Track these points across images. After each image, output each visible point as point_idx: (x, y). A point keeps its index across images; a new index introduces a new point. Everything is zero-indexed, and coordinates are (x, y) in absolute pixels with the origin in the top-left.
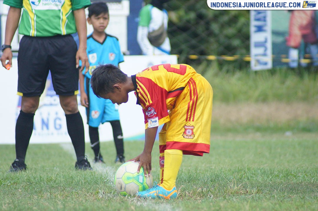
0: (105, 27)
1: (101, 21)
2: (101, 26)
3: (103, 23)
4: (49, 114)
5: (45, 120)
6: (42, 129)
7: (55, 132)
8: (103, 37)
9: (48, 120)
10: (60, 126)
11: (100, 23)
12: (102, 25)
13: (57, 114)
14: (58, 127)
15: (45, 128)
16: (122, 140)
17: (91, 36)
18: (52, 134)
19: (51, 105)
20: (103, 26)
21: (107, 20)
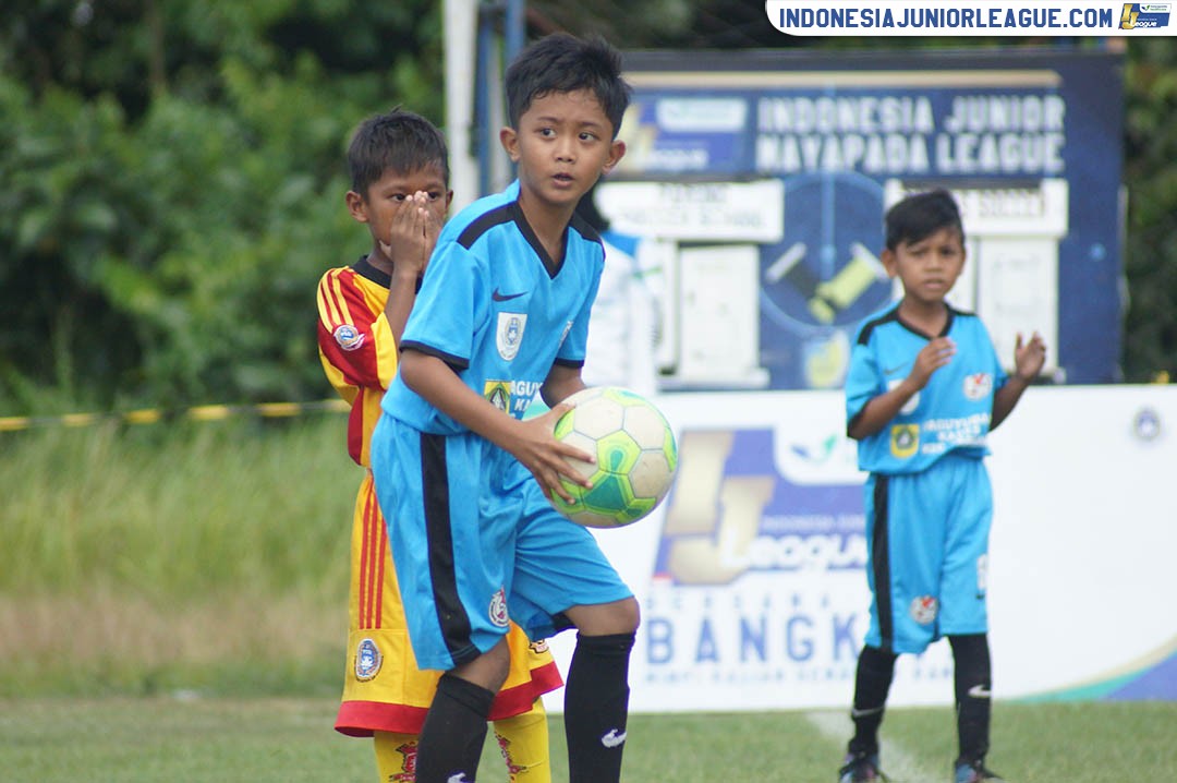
0: (948, 286)
1: (934, 260)
2: (929, 281)
3: (939, 270)
4: (767, 603)
5: (755, 625)
6: (743, 658)
7: (791, 668)
8: (941, 321)
9: (763, 622)
10: (808, 644)
11: (929, 271)
12: (935, 275)
13: (796, 600)
14: (800, 650)
15: (752, 653)
16: (985, 703)
17: (893, 316)
18: (780, 676)
19: (776, 568)
20: (940, 281)
21: (955, 259)
